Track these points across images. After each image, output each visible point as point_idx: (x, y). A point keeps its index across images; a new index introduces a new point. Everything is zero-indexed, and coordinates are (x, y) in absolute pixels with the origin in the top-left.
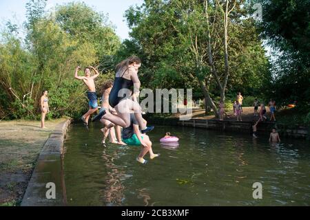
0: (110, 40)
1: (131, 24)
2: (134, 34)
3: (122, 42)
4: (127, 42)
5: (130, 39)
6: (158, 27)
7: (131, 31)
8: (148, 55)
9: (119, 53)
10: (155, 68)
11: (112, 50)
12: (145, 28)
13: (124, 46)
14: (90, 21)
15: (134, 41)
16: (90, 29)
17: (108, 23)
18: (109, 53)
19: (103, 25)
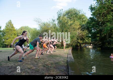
0: (84, 18)
1: (92, 11)
2: (93, 14)
3: (88, 18)
4: (91, 18)
5: (92, 17)
6: (104, 10)
7: (92, 13)
8: (100, 21)
9: (88, 23)
10: (104, 27)
11: (85, 22)
12: (98, 11)
13: (89, 20)
14: (76, 13)
15: (93, 17)
16: (76, 16)
17: (82, 13)
18: (84, 23)
19: (81, 14)
